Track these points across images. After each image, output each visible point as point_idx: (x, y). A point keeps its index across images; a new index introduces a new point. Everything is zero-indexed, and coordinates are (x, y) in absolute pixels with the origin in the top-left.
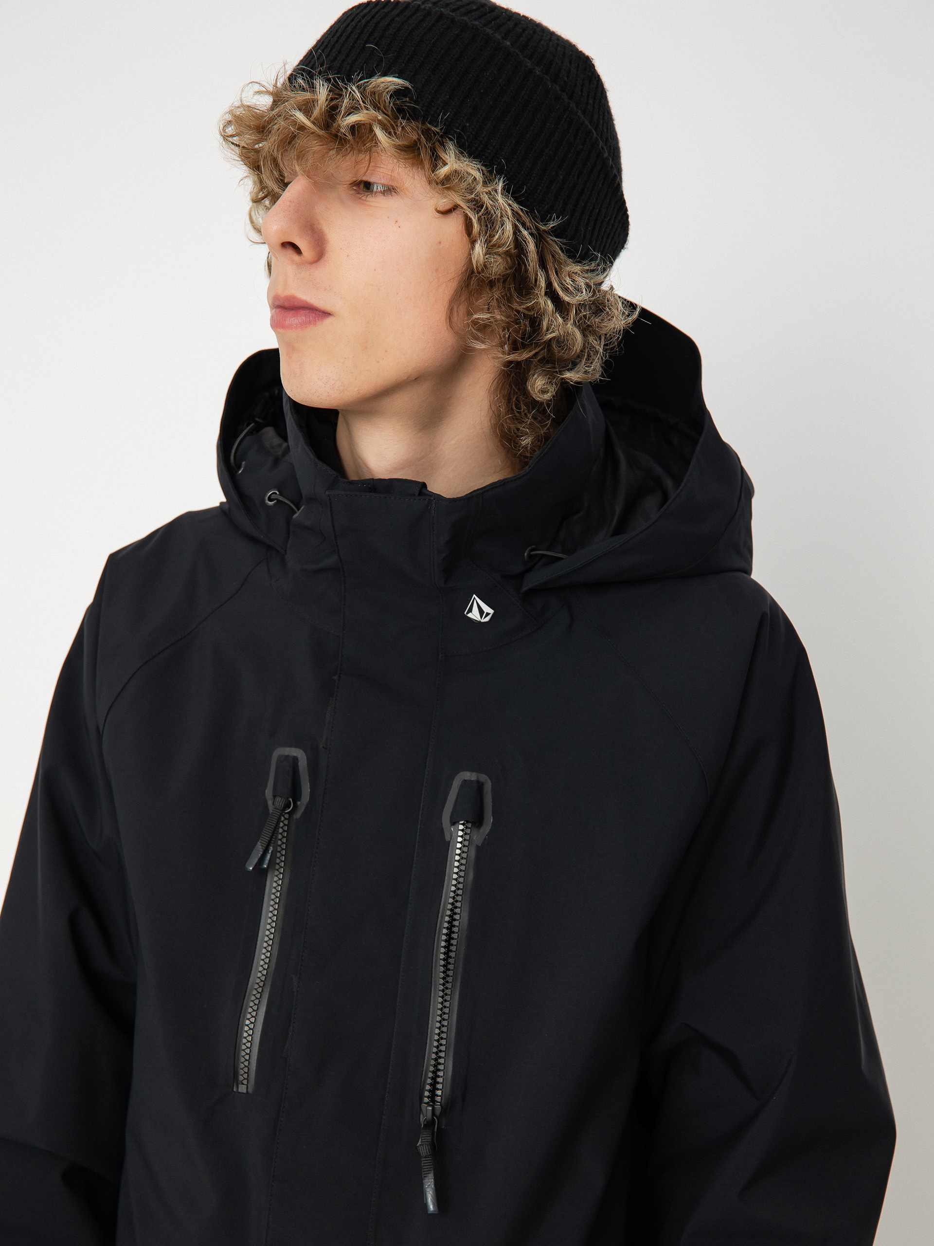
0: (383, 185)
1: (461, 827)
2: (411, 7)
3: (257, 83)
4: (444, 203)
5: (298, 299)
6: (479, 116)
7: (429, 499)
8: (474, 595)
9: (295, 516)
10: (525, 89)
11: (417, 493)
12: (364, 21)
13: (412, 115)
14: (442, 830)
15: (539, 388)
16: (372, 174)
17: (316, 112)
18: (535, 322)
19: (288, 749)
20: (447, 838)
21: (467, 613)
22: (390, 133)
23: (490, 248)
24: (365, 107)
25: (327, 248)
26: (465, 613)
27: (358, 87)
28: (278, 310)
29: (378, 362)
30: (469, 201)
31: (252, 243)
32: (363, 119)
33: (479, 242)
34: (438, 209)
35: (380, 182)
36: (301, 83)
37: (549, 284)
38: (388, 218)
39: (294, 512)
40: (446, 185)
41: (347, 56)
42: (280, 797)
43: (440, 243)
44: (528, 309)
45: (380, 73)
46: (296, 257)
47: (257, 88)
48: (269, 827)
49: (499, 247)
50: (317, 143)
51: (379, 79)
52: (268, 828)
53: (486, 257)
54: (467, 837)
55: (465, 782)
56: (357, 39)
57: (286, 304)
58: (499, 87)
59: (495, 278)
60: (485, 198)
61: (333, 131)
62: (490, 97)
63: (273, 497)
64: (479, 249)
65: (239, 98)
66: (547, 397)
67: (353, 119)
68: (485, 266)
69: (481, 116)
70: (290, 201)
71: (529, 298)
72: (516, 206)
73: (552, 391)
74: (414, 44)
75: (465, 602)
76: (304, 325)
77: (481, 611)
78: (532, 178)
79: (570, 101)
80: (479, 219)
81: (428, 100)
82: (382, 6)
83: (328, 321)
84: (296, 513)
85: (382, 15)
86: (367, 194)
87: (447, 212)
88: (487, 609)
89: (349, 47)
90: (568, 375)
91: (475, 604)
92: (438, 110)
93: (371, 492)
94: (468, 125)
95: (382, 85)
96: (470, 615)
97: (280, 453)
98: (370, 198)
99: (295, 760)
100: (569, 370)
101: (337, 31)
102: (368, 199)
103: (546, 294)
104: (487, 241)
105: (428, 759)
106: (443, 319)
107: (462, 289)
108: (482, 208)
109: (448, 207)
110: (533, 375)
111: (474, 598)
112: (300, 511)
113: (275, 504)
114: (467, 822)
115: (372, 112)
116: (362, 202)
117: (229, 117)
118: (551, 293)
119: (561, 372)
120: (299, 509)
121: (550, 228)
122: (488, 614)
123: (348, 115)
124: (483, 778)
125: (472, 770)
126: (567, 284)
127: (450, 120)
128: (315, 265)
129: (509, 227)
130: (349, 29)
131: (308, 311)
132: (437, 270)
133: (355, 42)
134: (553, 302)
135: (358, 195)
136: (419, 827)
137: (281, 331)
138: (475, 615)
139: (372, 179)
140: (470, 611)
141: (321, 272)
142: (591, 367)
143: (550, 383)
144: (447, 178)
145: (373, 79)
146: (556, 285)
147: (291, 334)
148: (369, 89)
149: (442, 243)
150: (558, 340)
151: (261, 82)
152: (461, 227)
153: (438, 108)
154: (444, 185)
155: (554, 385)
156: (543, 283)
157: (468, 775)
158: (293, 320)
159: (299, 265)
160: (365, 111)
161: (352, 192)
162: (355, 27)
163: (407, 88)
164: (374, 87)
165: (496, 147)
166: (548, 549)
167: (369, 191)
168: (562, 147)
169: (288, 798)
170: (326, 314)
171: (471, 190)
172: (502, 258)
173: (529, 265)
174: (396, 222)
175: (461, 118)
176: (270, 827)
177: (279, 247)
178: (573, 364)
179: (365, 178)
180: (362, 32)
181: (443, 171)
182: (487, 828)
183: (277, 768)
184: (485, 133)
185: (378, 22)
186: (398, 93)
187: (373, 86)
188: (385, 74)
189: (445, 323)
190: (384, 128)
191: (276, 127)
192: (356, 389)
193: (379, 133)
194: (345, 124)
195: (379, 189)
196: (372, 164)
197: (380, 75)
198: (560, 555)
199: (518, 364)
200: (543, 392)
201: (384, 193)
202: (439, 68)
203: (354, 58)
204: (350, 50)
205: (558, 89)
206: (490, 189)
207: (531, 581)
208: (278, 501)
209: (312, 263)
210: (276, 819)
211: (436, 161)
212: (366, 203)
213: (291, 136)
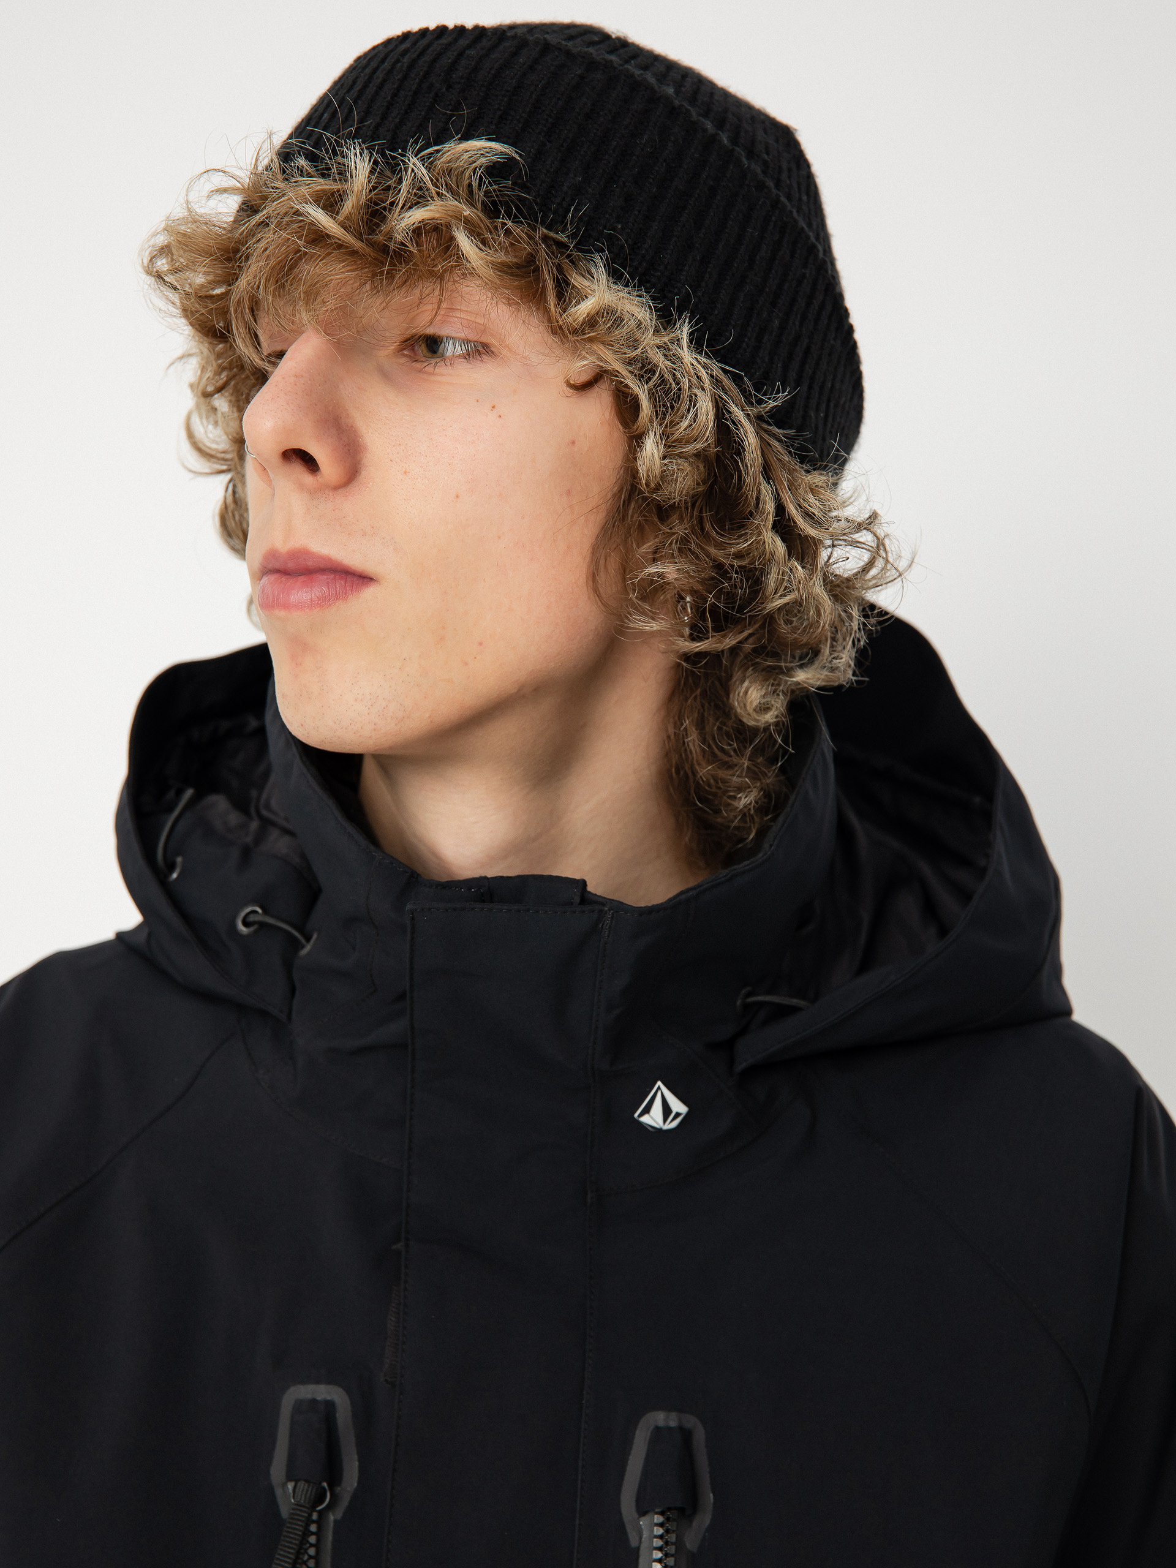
0: (466, 341)
1: (658, 1519)
2: (489, 34)
3: (219, 171)
4: (581, 367)
5: (313, 553)
6: (636, 213)
7: (601, 911)
8: (659, 1083)
9: (304, 952)
10: (707, 169)
11: (577, 900)
12: (406, 60)
13: (522, 212)
14: (621, 1528)
15: (755, 704)
16: (443, 322)
17: (349, 206)
18: (754, 577)
19: (311, 1387)
20: (634, 1543)
21: (641, 1115)
22: (484, 242)
23: (671, 446)
24: (438, 193)
25: (365, 461)
26: (636, 1115)
27: (422, 160)
28: (273, 577)
29: (466, 664)
30: (630, 362)
31: (191, 475)
32: (437, 215)
33: (652, 435)
34: (572, 382)
35: (459, 335)
36: (302, 166)
37: (780, 509)
38: (477, 401)
39: (298, 946)
40: (589, 333)
41: (384, 117)
42: (306, 1481)
43: (573, 443)
44: (739, 556)
45: (459, 136)
46: (308, 479)
47: (220, 181)
48: (287, 1542)
49: (688, 442)
50: (344, 266)
51: (461, 145)
52: (287, 1544)
53: (665, 462)
54: (673, 1538)
55: (657, 1429)
56: (399, 89)
57: (291, 565)
58: (664, 164)
59: (680, 501)
60: (658, 359)
61: (380, 238)
62: (651, 180)
63: (252, 918)
64: (651, 449)
65: (182, 200)
66: (769, 717)
67: (417, 215)
68: (662, 477)
69: (639, 212)
70: (296, 376)
71: (742, 535)
72: (716, 367)
73: (779, 705)
74: (508, 91)
75: (640, 1093)
76: (323, 602)
77: (667, 1110)
78: (733, 322)
79: (778, 193)
80: (652, 394)
81: (544, 185)
82: (436, 35)
83: (369, 593)
84: (303, 947)
85: (438, 49)
86: (433, 361)
87: (584, 387)
88: (678, 1106)
89: (385, 104)
90: (802, 676)
91: (658, 1099)
92: (564, 203)
93: (484, 901)
94: (620, 226)
95: (465, 156)
96: (645, 1119)
97: (249, 840)
98: (442, 369)
99: (330, 1406)
100: (801, 666)
101: (354, 82)
102: (437, 370)
103: (775, 527)
104: (665, 436)
105: (585, 1392)
106: (582, 580)
107: (614, 526)
108: (654, 374)
109: (584, 378)
110: (743, 682)
111: (659, 1088)
112: (312, 942)
113: (256, 932)
114: (669, 1509)
115: (452, 203)
116: (425, 376)
117: (161, 240)
118: (783, 526)
119: (789, 672)
120: (308, 940)
121: (767, 409)
122: (678, 1115)
123: (410, 208)
124: (691, 1421)
125: (668, 1409)
126: (809, 505)
127: (586, 219)
128: (340, 491)
129: (705, 406)
130: (380, 75)
131: (333, 576)
132: (569, 492)
133: (395, 95)
134: (784, 540)
135: (415, 364)
136: (577, 1522)
137: (280, 613)
138: (654, 1118)
139: (443, 331)
140: (647, 1110)
141: (352, 504)
142: (841, 658)
143: (774, 693)
144: (592, 321)
145: (447, 146)
146: (792, 509)
147: (299, 620)
148: (441, 162)
149: (576, 443)
150: (793, 609)
151: (227, 169)
152: (608, 414)
153: (564, 199)
154: (585, 334)
155: (781, 697)
156: (770, 507)
157: (660, 1418)
158: (301, 594)
159: (313, 493)
160: (438, 202)
161: (403, 360)
162: (390, 72)
163: (511, 159)
164: (449, 162)
165: (669, 267)
166: (769, 992)
167: (435, 355)
168: (773, 271)
169: (320, 1483)
170: (362, 579)
171: (634, 343)
172: (691, 464)
173: (747, 473)
174: (493, 407)
175: (607, 216)
176: (291, 1543)
177: (276, 459)
178: (810, 655)
179: (430, 331)
180: (405, 78)
181: (584, 309)
182: (704, 1519)
183: (293, 1424)
184: (649, 241)
185: (435, 60)
186: (496, 170)
187: (449, 158)
188: (466, 137)
189: (585, 588)
190: (473, 231)
191: (262, 245)
192: (427, 715)
193: (464, 242)
194: (403, 225)
195: (459, 351)
196: (444, 305)
197: (460, 139)
198: (795, 1001)
199: (715, 657)
200: (764, 708)
201: (467, 356)
202: (557, 131)
203: (397, 120)
204: (388, 108)
205: (759, 170)
206: (666, 339)
207: (750, 1052)
208: (262, 925)
209: (336, 488)
210: (301, 1526)
211: (565, 292)
212: (432, 378)
213: (291, 259)
